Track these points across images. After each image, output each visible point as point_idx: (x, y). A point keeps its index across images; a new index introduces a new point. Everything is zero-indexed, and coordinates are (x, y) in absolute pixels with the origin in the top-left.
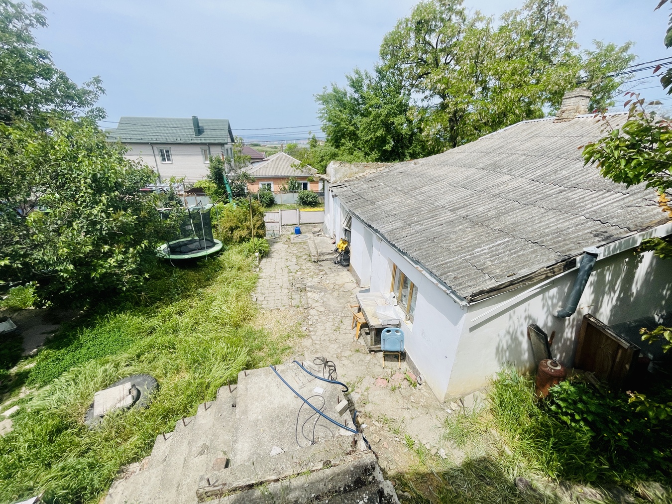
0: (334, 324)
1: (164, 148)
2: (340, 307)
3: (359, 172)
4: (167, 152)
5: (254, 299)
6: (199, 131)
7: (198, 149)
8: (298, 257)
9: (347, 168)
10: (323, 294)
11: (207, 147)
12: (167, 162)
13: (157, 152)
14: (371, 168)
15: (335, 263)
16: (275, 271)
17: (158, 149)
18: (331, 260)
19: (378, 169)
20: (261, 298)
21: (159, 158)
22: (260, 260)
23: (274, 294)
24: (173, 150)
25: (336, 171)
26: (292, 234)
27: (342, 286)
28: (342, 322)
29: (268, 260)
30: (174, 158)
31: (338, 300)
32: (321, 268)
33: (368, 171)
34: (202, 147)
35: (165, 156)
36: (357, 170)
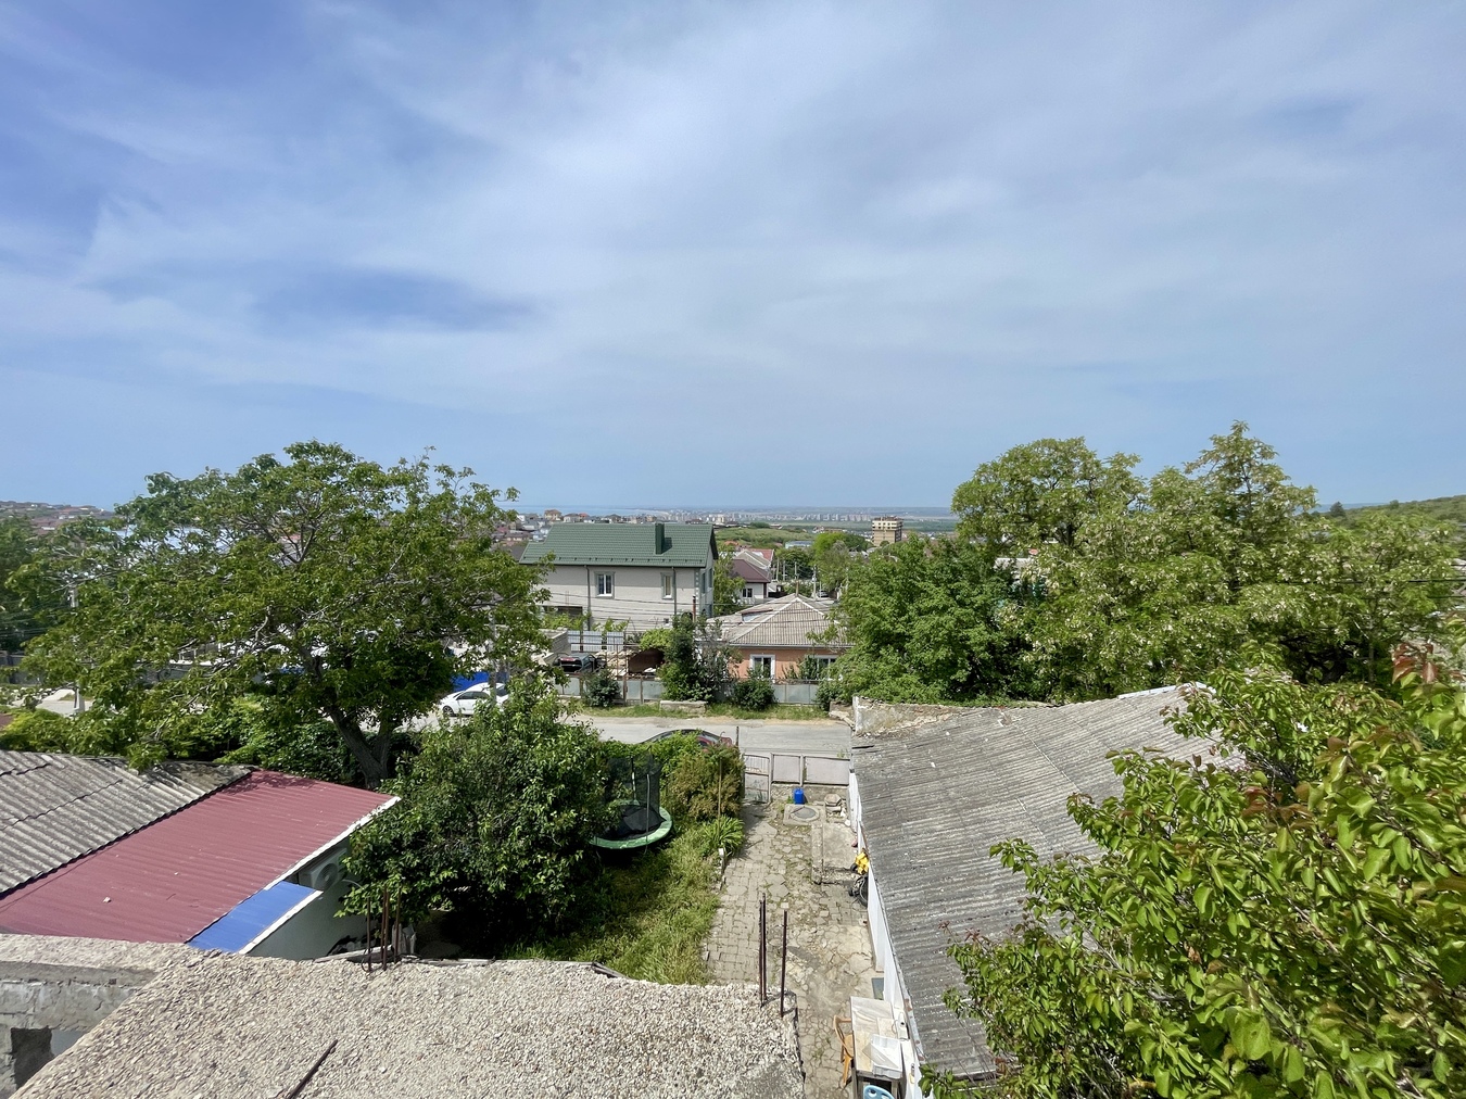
0: (816, 1043)
1: (605, 573)
2: (833, 1007)
3: (904, 719)
4: (608, 578)
5: (705, 957)
6: (664, 544)
7: (657, 576)
8: (790, 865)
9: (883, 712)
10: (811, 970)
11: (671, 572)
12: (605, 595)
13: (592, 580)
14: (926, 715)
15: (851, 895)
16: (746, 893)
17: (596, 574)
18: (845, 883)
19: (940, 717)
20: (715, 956)
21: (594, 589)
22: (726, 863)
23: (734, 950)
24: (618, 575)
25: (863, 716)
26: (789, 801)
27: (845, 959)
28: (829, 1042)
29: (739, 864)
30: (618, 590)
31: (833, 990)
32: (824, 901)
33: (922, 718)
34: (664, 571)
35: (605, 586)
36: (901, 716)
